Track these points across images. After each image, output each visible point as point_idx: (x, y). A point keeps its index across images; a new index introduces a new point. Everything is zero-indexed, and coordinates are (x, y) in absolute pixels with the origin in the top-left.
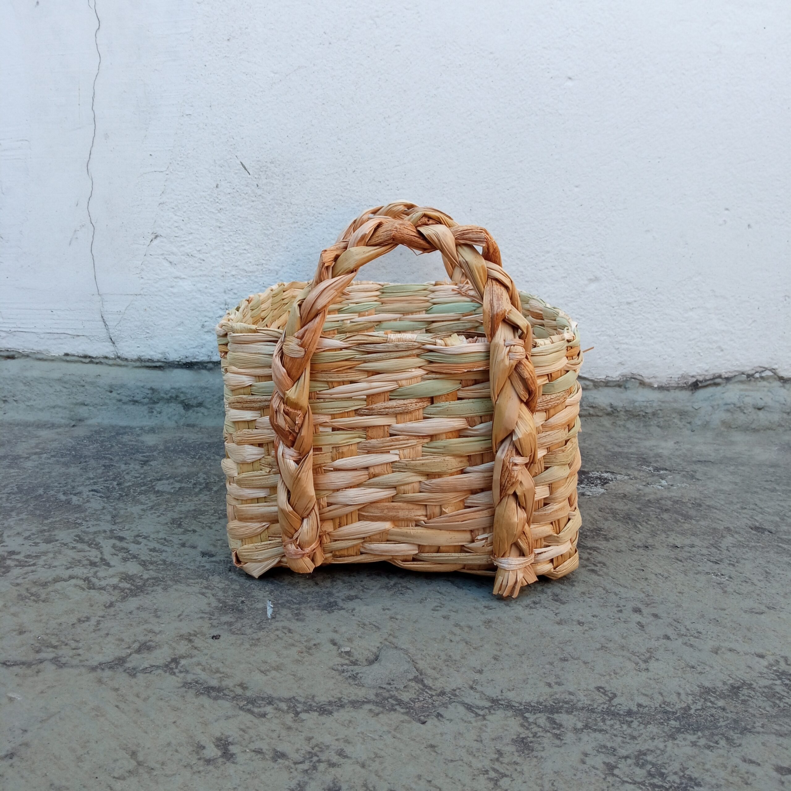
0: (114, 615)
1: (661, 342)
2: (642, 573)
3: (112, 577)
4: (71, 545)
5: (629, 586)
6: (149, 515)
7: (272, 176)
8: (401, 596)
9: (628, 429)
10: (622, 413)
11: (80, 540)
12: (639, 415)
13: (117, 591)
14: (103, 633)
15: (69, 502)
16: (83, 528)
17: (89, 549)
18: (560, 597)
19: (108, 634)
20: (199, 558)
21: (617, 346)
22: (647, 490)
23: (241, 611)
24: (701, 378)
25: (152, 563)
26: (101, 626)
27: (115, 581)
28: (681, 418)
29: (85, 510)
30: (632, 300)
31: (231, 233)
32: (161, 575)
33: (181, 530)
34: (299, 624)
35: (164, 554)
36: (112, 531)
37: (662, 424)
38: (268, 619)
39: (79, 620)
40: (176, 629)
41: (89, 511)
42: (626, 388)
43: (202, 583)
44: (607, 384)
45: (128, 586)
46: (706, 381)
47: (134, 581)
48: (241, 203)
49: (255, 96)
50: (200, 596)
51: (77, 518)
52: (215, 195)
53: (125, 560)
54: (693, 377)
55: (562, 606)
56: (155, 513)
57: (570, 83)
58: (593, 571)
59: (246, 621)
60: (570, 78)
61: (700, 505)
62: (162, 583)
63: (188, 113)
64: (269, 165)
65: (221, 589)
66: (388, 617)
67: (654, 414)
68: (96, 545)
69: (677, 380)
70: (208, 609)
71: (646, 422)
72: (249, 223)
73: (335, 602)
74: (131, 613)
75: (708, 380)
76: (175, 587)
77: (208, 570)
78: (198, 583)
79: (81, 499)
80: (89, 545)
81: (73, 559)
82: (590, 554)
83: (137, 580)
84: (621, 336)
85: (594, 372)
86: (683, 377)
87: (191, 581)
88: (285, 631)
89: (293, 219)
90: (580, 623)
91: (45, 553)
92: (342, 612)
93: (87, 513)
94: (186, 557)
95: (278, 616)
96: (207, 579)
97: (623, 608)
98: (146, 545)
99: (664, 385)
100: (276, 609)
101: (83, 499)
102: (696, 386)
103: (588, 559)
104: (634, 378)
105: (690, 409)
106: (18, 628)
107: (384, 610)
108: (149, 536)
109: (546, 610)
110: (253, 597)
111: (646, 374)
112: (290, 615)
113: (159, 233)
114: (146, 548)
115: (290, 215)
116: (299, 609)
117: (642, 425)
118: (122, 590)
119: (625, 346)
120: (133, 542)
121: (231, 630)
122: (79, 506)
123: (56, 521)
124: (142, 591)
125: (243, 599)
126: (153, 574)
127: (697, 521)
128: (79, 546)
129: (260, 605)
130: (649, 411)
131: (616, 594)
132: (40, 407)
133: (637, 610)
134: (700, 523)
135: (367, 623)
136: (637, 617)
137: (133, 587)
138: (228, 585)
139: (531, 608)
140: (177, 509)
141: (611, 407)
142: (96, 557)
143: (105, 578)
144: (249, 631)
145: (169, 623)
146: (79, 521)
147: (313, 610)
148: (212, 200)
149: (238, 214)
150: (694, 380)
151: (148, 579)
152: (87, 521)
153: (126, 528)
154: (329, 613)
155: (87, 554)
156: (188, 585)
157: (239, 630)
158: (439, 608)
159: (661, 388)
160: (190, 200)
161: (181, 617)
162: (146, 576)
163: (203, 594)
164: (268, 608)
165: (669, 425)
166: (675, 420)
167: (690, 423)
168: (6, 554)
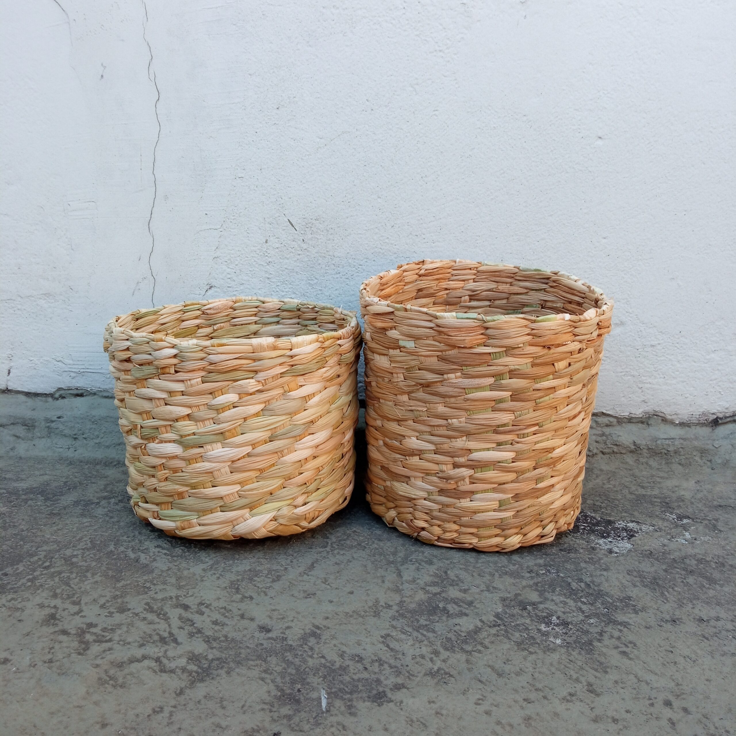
0: (185, 705)
1: (683, 382)
2: (671, 655)
3: (180, 657)
4: (142, 615)
5: (659, 673)
6: (210, 577)
7: (317, 232)
8: (445, 686)
9: (650, 466)
10: (645, 451)
11: (150, 610)
12: (661, 453)
13: (185, 675)
14: (175, 727)
15: (137, 560)
16: (151, 593)
17: (157, 620)
18: (594, 687)
19: (180, 729)
20: (257, 634)
21: (640, 386)
22: (672, 546)
23: (298, 702)
24: (721, 416)
25: (215, 640)
26: (174, 718)
27: (183, 662)
28: (702, 456)
29: (152, 571)
30: (657, 342)
31: (279, 284)
32: (224, 655)
33: (239, 596)
34: (352, 719)
35: (226, 629)
36: (177, 597)
37: (683, 461)
38: (323, 713)
39: (154, 711)
40: (240, 723)
41: (156, 571)
42: (648, 424)
43: (261, 666)
44: (630, 420)
45: (195, 668)
46: (726, 417)
47: (200, 662)
48: (288, 256)
49: (302, 159)
50: (261, 682)
51: (146, 581)
52: (264, 250)
53: (191, 635)
54: (713, 414)
55: (597, 699)
56: (215, 574)
57: (600, 142)
58: (624, 653)
59: (303, 714)
60: (600, 138)
61: (723, 565)
62: (226, 666)
63: (240, 175)
64: (314, 222)
65: (279, 673)
66: (434, 712)
67: (676, 452)
68: (164, 615)
69: (698, 417)
70: (268, 699)
71: (668, 459)
72: (295, 274)
73: (384, 692)
74: (199, 702)
75: (728, 417)
76: (237, 670)
77: (266, 649)
78: (257, 665)
79: (148, 557)
80: (158, 615)
81: (145, 633)
82: (620, 631)
83: (204, 661)
84: (644, 376)
85: (618, 409)
86: (704, 414)
87: (251, 663)
88: (340, 728)
89: (336, 270)
90: (615, 721)
91: (119, 626)
92: (391, 705)
93: (154, 575)
94: (245, 632)
95: (331, 708)
96: (265, 661)
97: (654, 701)
98: (209, 616)
99: (685, 421)
100: (330, 700)
101: (150, 557)
102: (716, 422)
103: (619, 638)
104: (656, 415)
105: (711, 447)
106: (100, 720)
107: (430, 702)
108: (210, 605)
109: (582, 704)
110: (308, 684)
111: (668, 411)
112: (343, 708)
113: (213, 284)
114: (209, 620)
115: (333, 267)
116: (350, 700)
117: (664, 462)
118: (190, 673)
119: (649, 386)
120: (197, 612)
121: (290, 725)
122: (147, 565)
123: (127, 585)
124: (208, 675)
125: (299, 686)
126: (216, 653)
127: (722, 586)
128: (151, 617)
129: (314, 695)
130: (671, 449)
131: (647, 684)
132: (107, 444)
133: (668, 704)
134: (724, 588)
135: (415, 719)
136: (667, 713)
137: (200, 671)
138: (285, 669)
139: (568, 701)
140: (234, 569)
141: (635, 445)
142: (165, 631)
143: (174, 658)
144: (306, 727)
145: (234, 716)
146: (148, 585)
147: (364, 701)
148: (261, 254)
149: (285, 266)
150: (715, 417)
151: (213, 660)
152: (154, 584)
153: (190, 593)
154: (379, 706)
155: (156, 626)
156: (249, 668)
157: (298, 725)
158: (480, 702)
159: (682, 424)
160: (242, 254)
161: (245, 708)
162: (210, 657)
163: (263, 679)
164: (323, 698)
165: (690, 462)
166: (696, 458)
167: (710, 461)
168: (85, 626)
